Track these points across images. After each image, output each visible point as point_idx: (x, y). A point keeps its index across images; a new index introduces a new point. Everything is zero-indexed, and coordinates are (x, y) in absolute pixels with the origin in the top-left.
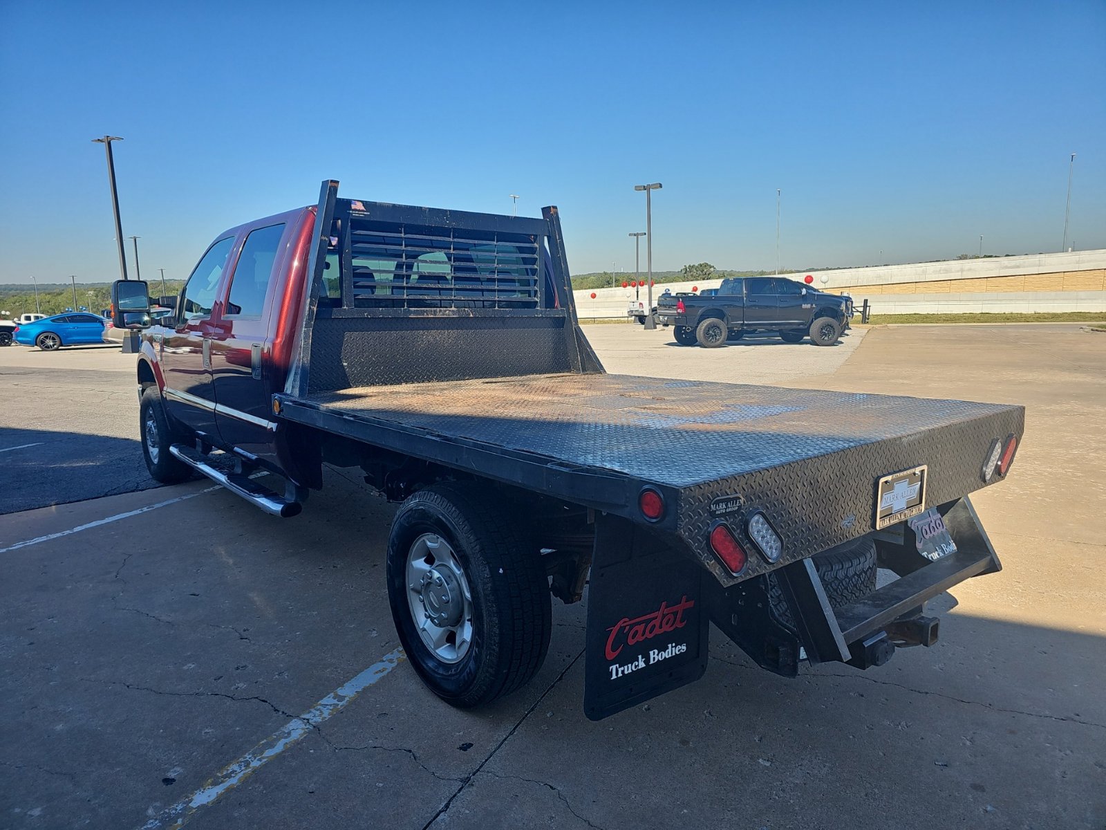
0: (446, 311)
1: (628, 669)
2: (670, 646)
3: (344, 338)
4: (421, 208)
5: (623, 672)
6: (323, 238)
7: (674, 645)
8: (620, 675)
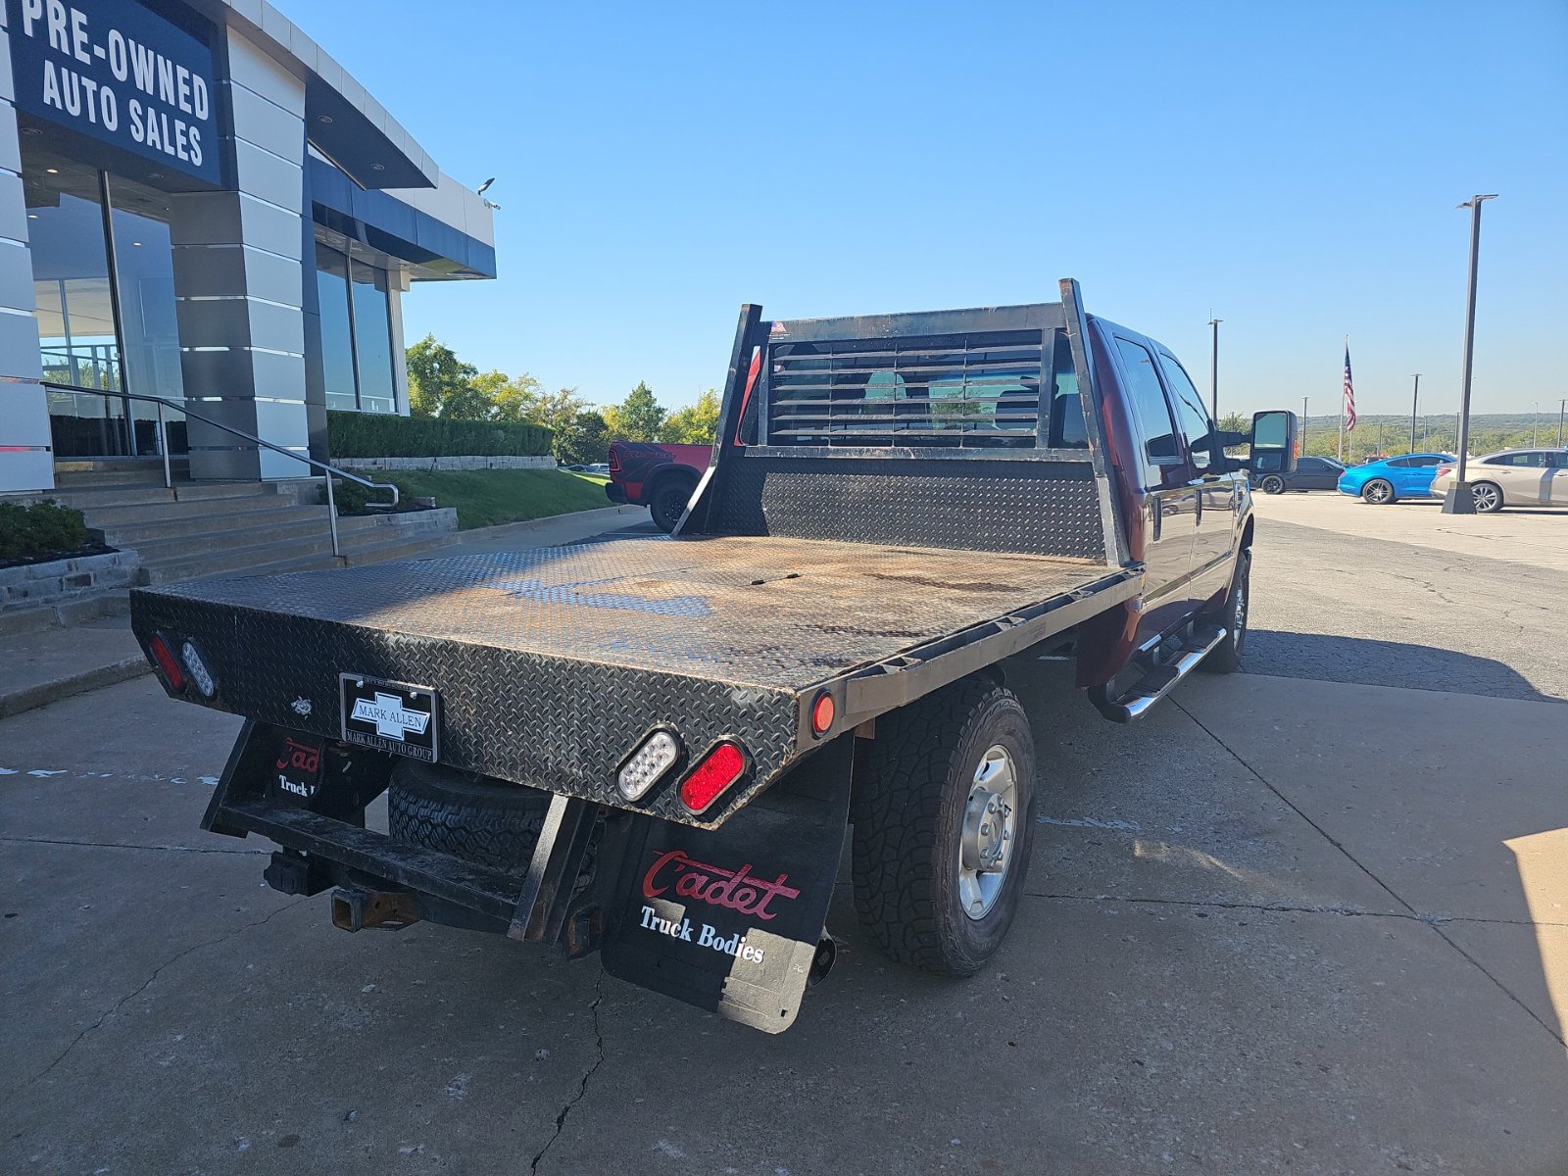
0: (875, 450)
3: (764, 480)
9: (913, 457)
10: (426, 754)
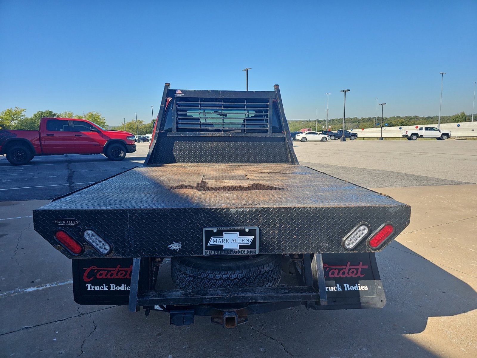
0: (218, 134)
1: (97, 288)
2: (123, 285)
3: (174, 144)
4: (207, 91)
5: (94, 289)
6: (162, 105)
7: (125, 285)
8: (92, 289)
9: (231, 136)
10: (252, 252)
